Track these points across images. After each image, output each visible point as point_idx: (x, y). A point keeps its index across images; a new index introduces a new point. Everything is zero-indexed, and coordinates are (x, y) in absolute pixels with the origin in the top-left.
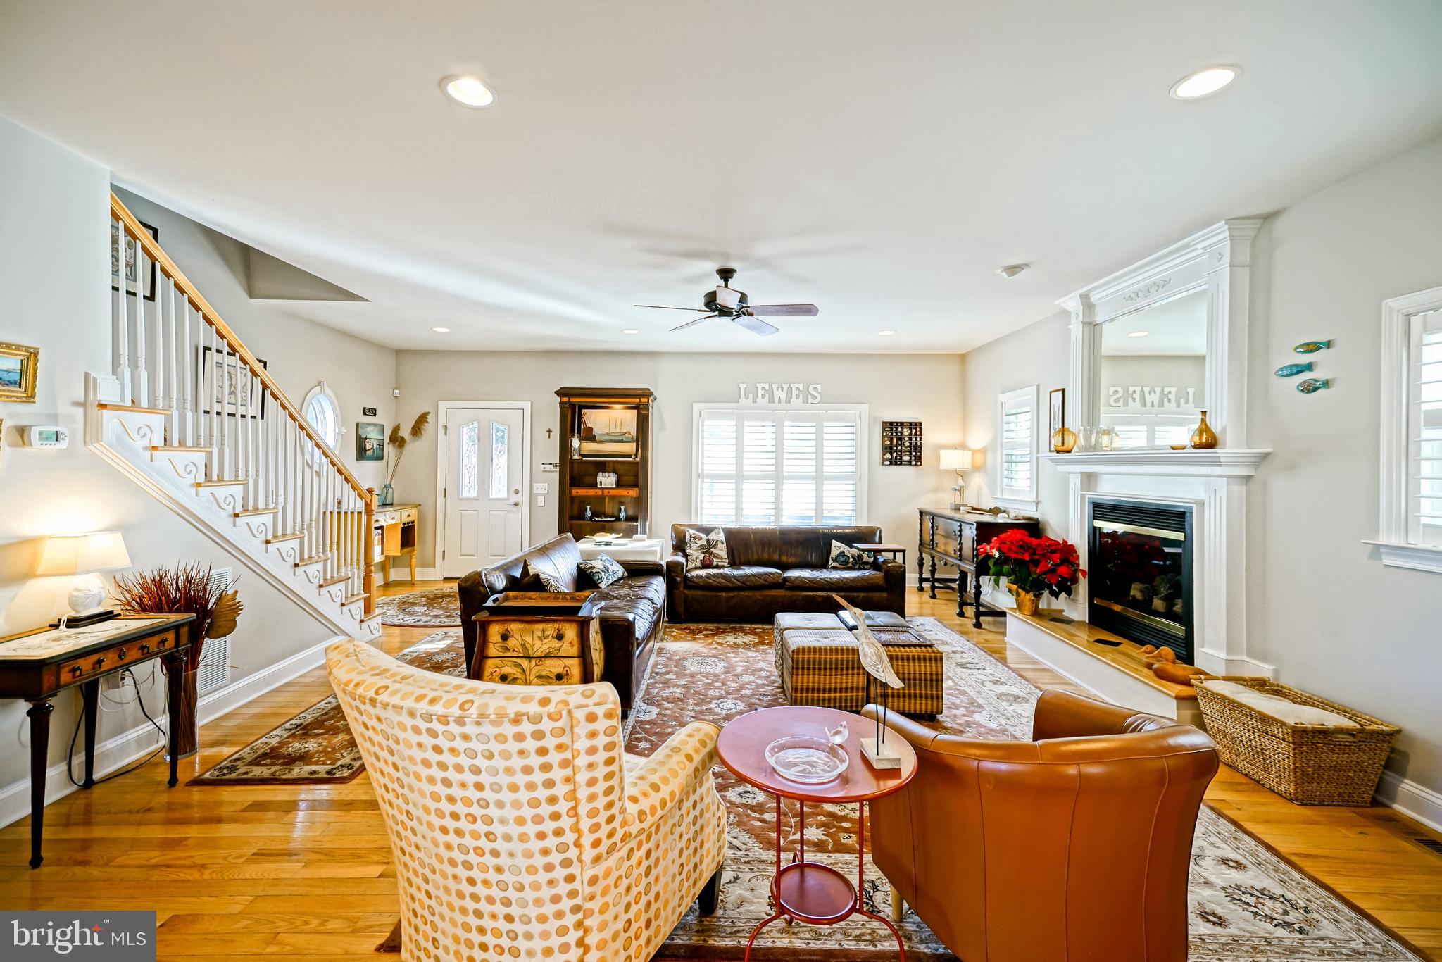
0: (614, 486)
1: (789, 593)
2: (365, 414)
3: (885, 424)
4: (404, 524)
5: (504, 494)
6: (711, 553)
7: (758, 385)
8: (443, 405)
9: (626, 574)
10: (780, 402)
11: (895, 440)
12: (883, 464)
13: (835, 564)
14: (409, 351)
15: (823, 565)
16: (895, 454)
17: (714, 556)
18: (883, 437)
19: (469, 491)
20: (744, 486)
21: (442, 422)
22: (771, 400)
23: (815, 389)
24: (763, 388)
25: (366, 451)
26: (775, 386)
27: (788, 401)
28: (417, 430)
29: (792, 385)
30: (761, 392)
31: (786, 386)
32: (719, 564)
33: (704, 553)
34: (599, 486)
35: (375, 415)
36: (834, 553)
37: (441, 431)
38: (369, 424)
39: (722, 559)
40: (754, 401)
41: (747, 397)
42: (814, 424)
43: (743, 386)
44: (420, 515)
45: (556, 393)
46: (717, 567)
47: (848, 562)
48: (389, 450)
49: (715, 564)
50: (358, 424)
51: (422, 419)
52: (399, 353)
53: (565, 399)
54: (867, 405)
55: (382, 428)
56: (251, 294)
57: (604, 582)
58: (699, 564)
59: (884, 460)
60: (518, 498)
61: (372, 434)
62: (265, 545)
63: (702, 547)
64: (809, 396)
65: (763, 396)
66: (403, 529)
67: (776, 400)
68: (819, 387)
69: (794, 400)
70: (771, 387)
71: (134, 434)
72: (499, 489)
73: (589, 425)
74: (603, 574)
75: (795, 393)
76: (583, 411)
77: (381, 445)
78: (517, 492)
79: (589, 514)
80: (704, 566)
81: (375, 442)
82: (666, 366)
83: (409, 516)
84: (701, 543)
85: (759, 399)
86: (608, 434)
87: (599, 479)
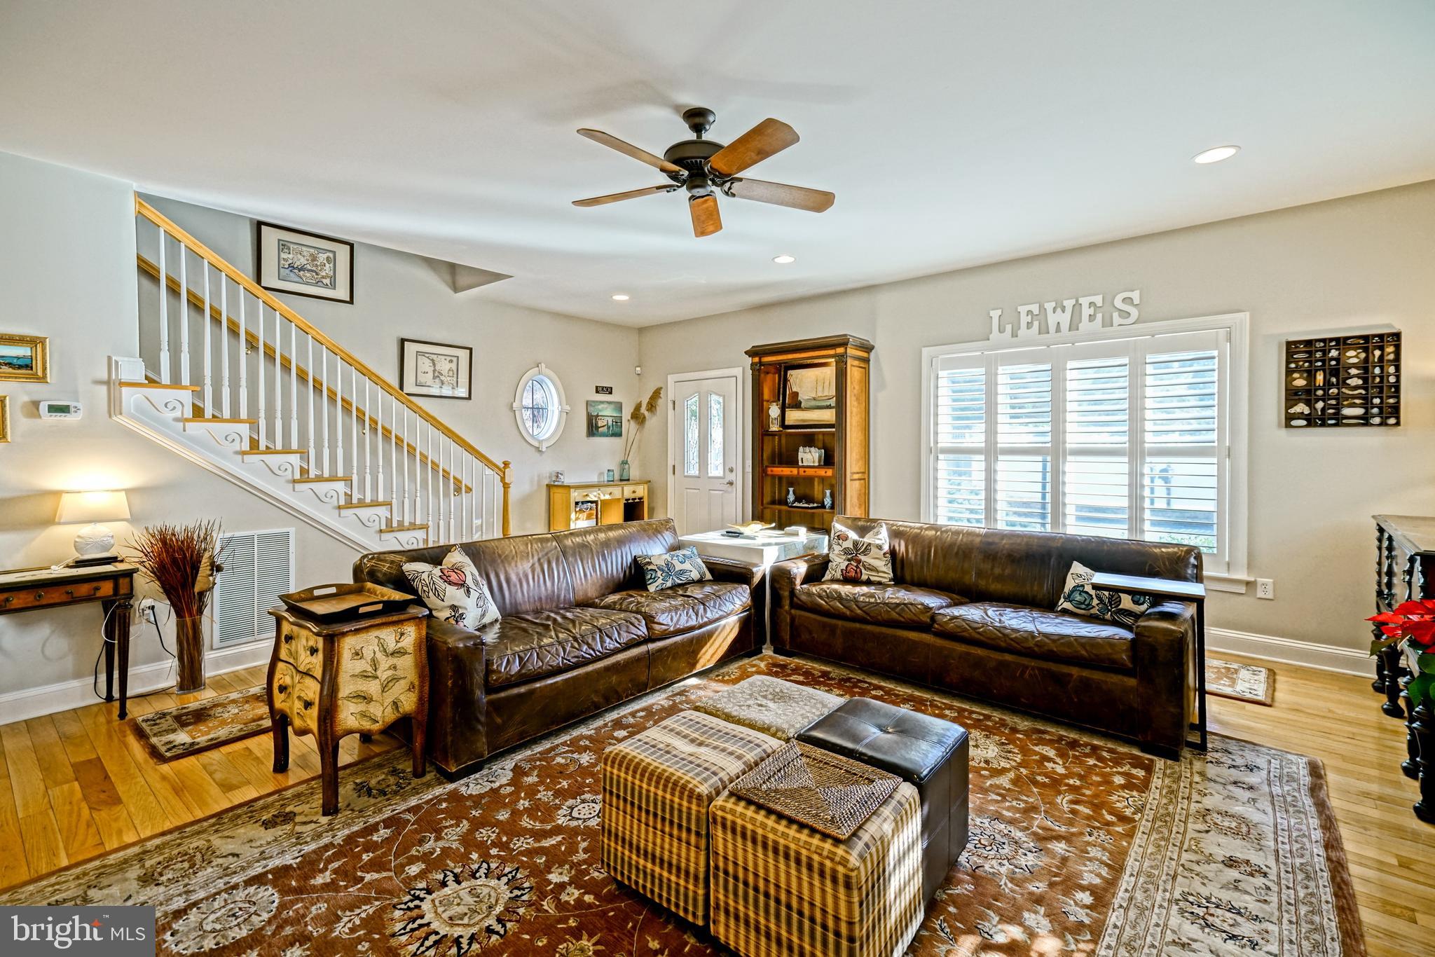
0: (817, 464)
1: (939, 642)
2: (597, 392)
3: (1291, 348)
4: (627, 500)
5: (720, 473)
6: (859, 561)
7: (1020, 309)
8: (671, 379)
9: (709, 576)
10: (1058, 330)
11: (1320, 378)
12: (1288, 425)
13: (1067, 605)
14: (652, 326)
15: (1047, 605)
16: (1320, 405)
17: (864, 566)
18: (1289, 372)
19: (694, 471)
20: (1000, 466)
21: (671, 397)
22: (1044, 330)
23: (1129, 300)
24: (1029, 312)
25: (597, 428)
26: (1049, 306)
27: (1073, 326)
28: (652, 406)
29: (1081, 300)
30: (1025, 319)
31: (1069, 304)
32: (872, 578)
33: (849, 560)
34: (800, 464)
35: (611, 393)
36: (1070, 584)
37: (670, 405)
38: (602, 402)
39: (878, 571)
40: (1014, 335)
41: (1001, 330)
42: (1126, 360)
43: (995, 314)
44: (651, 492)
45: (746, 353)
46: (868, 583)
47: (1089, 607)
48: (628, 427)
49: (864, 577)
50: (587, 402)
51: (656, 394)
52: (642, 330)
53: (756, 359)
54: (1248, 314)
55: (619, 406)
56: (456, 289)
57: (656, 584)
58: (838, 575)
59: (1289, 418)
60: (731, 477)
61: (607, 413)
62: (337, 511)
63: (846, 551)
64: (1116, 315)
65: (1029, 325)
66: (625, 505)
67: (1052, 328)
68: (1136, 296)
69: (1085, 325)
70: (1041, 307)
71: (161, 407)
72: (716, 468)
73: (794, 390)
74: (659, 573)
75: (1086, 311)
76: (790, 372)
77: (618, 422)
78: (731, 470)
79: (791, 497)
80: (847, 580)
81: (610, 420)
82: (885, 300)
83: (634, 492)
84: (849, 544)
85: (1023, 331)
86: (814, 399)
87: (801, 455)
